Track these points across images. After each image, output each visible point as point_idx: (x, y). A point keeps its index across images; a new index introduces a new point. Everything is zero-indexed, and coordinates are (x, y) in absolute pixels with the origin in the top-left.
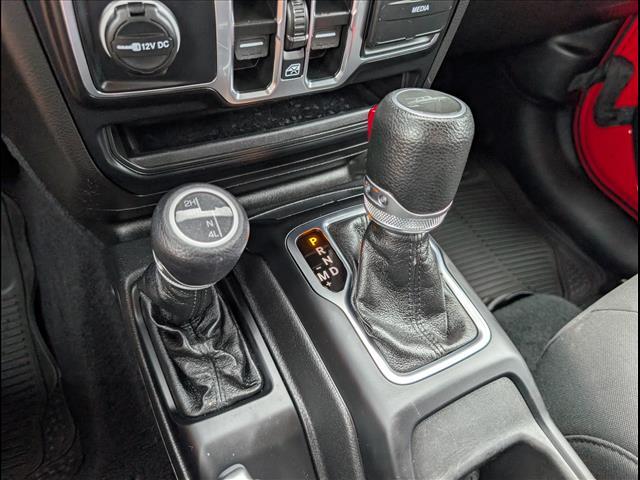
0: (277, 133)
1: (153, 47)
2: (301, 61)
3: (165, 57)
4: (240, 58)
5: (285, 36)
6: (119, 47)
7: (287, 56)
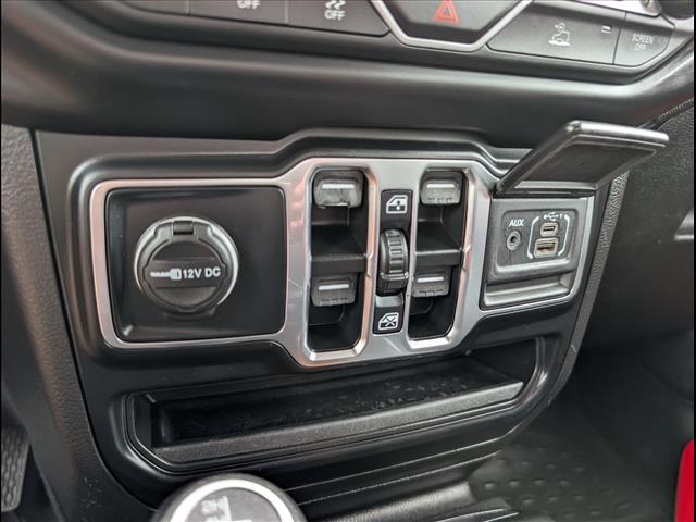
0: (367, 418)
1: (198, 276)
2: (400, 310)
3: (213, 289)
4: (319, 303)
5: (378, 273)
6: (153, 274)
7: (380, 301)
